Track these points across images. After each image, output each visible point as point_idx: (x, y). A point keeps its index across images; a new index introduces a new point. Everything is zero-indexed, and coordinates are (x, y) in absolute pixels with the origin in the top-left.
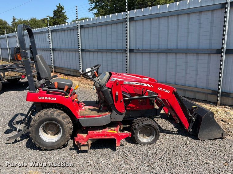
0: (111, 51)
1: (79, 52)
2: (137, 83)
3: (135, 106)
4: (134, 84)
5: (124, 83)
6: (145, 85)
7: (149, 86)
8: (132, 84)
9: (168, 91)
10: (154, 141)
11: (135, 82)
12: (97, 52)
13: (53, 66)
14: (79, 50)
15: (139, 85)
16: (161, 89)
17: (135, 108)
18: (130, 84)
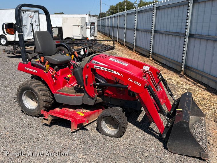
0: (176, 35)
1: (152, 33)
2: (106, 70)
3: (112, 93)
4: (104, 70)
5: (94, 68)
6: (115, 72)
7: (119, 74)
8: (101, 69)
9: (139, 84)
10: (120, 135)
11: (105, 68)
12: (166, 34)
13: (134, 45)
14: (152, 31)
15: (108, 71)
16: (131, 80)
17: (113, 96)
18: (100, 69)
